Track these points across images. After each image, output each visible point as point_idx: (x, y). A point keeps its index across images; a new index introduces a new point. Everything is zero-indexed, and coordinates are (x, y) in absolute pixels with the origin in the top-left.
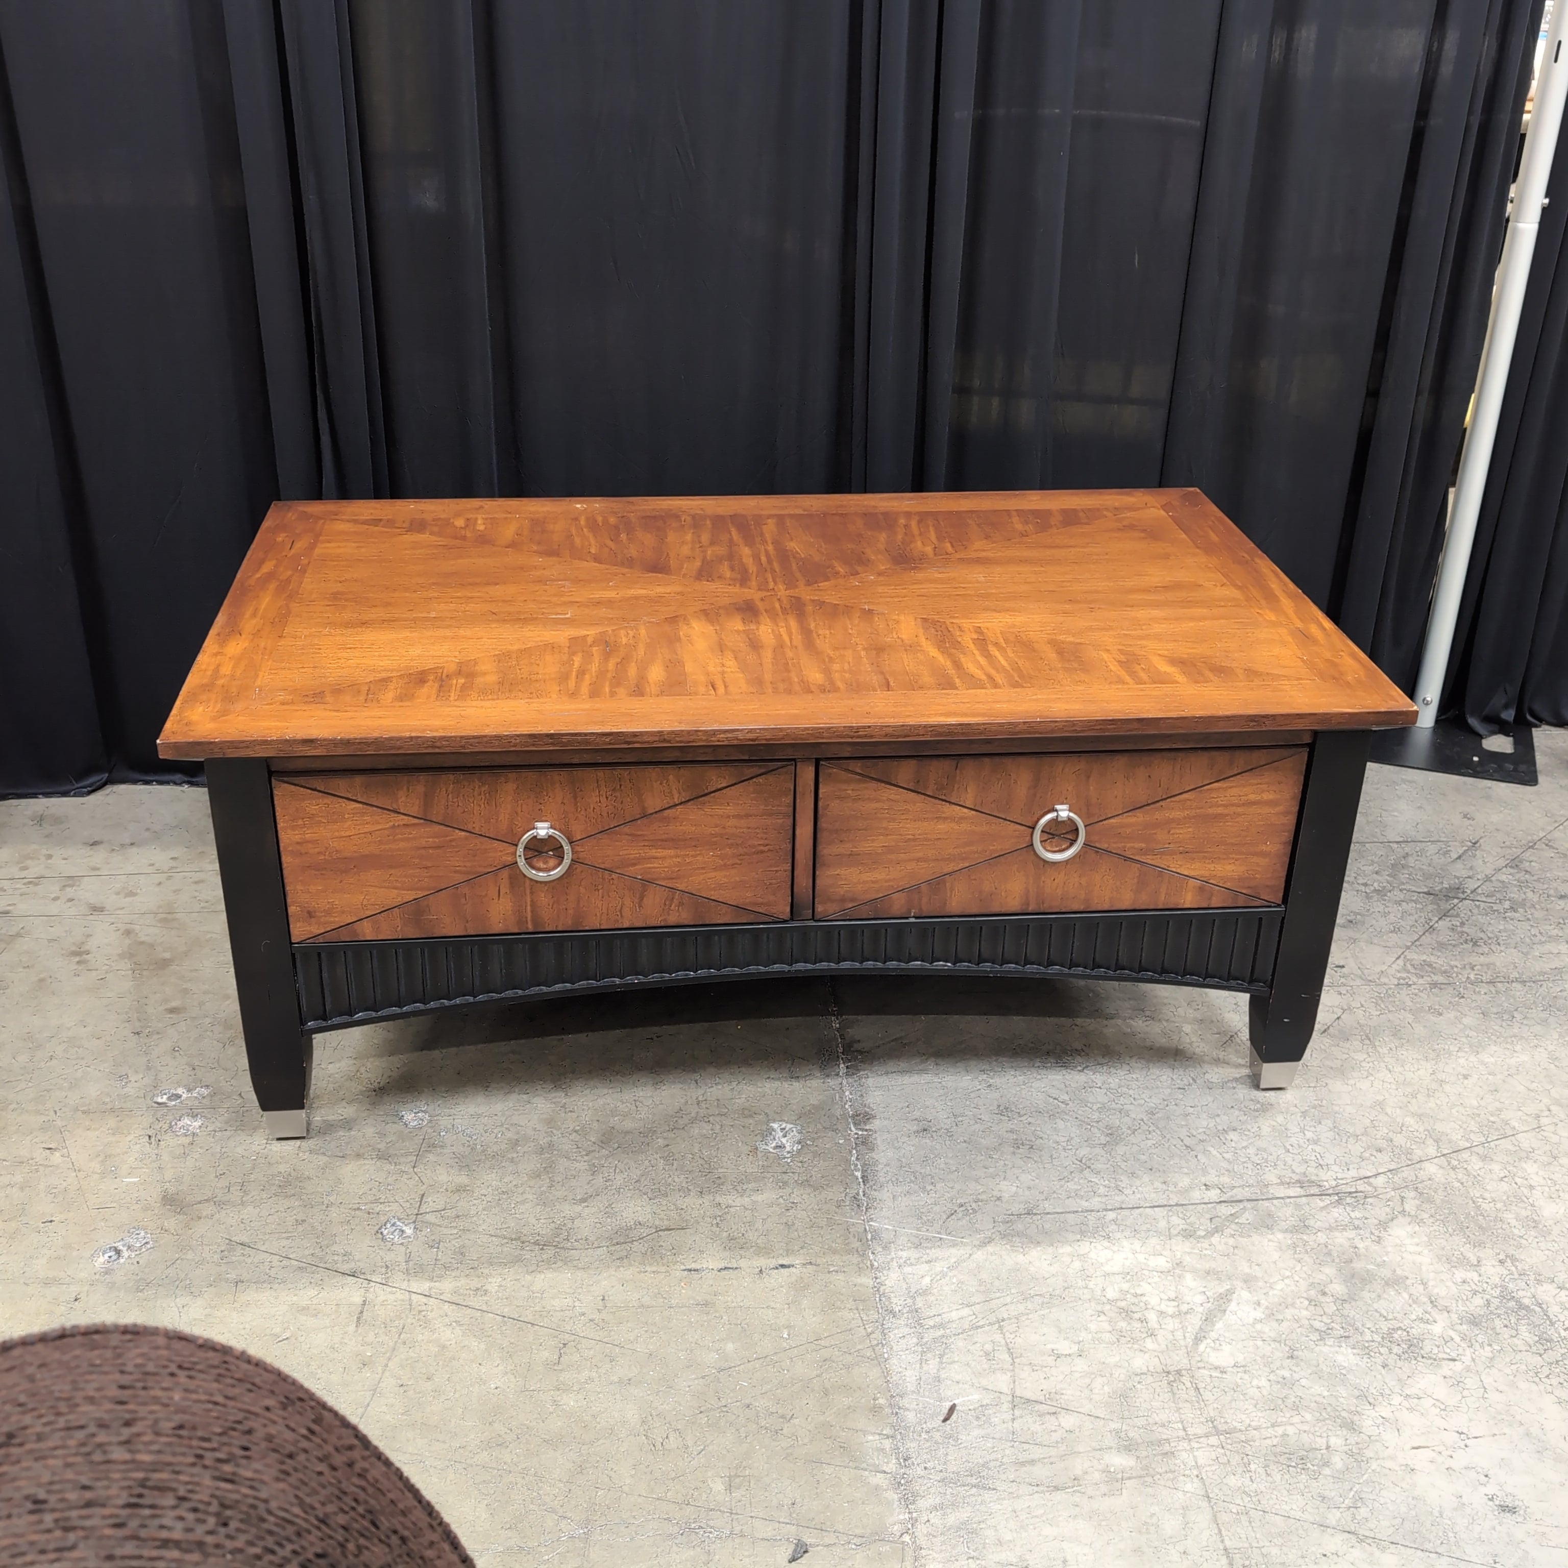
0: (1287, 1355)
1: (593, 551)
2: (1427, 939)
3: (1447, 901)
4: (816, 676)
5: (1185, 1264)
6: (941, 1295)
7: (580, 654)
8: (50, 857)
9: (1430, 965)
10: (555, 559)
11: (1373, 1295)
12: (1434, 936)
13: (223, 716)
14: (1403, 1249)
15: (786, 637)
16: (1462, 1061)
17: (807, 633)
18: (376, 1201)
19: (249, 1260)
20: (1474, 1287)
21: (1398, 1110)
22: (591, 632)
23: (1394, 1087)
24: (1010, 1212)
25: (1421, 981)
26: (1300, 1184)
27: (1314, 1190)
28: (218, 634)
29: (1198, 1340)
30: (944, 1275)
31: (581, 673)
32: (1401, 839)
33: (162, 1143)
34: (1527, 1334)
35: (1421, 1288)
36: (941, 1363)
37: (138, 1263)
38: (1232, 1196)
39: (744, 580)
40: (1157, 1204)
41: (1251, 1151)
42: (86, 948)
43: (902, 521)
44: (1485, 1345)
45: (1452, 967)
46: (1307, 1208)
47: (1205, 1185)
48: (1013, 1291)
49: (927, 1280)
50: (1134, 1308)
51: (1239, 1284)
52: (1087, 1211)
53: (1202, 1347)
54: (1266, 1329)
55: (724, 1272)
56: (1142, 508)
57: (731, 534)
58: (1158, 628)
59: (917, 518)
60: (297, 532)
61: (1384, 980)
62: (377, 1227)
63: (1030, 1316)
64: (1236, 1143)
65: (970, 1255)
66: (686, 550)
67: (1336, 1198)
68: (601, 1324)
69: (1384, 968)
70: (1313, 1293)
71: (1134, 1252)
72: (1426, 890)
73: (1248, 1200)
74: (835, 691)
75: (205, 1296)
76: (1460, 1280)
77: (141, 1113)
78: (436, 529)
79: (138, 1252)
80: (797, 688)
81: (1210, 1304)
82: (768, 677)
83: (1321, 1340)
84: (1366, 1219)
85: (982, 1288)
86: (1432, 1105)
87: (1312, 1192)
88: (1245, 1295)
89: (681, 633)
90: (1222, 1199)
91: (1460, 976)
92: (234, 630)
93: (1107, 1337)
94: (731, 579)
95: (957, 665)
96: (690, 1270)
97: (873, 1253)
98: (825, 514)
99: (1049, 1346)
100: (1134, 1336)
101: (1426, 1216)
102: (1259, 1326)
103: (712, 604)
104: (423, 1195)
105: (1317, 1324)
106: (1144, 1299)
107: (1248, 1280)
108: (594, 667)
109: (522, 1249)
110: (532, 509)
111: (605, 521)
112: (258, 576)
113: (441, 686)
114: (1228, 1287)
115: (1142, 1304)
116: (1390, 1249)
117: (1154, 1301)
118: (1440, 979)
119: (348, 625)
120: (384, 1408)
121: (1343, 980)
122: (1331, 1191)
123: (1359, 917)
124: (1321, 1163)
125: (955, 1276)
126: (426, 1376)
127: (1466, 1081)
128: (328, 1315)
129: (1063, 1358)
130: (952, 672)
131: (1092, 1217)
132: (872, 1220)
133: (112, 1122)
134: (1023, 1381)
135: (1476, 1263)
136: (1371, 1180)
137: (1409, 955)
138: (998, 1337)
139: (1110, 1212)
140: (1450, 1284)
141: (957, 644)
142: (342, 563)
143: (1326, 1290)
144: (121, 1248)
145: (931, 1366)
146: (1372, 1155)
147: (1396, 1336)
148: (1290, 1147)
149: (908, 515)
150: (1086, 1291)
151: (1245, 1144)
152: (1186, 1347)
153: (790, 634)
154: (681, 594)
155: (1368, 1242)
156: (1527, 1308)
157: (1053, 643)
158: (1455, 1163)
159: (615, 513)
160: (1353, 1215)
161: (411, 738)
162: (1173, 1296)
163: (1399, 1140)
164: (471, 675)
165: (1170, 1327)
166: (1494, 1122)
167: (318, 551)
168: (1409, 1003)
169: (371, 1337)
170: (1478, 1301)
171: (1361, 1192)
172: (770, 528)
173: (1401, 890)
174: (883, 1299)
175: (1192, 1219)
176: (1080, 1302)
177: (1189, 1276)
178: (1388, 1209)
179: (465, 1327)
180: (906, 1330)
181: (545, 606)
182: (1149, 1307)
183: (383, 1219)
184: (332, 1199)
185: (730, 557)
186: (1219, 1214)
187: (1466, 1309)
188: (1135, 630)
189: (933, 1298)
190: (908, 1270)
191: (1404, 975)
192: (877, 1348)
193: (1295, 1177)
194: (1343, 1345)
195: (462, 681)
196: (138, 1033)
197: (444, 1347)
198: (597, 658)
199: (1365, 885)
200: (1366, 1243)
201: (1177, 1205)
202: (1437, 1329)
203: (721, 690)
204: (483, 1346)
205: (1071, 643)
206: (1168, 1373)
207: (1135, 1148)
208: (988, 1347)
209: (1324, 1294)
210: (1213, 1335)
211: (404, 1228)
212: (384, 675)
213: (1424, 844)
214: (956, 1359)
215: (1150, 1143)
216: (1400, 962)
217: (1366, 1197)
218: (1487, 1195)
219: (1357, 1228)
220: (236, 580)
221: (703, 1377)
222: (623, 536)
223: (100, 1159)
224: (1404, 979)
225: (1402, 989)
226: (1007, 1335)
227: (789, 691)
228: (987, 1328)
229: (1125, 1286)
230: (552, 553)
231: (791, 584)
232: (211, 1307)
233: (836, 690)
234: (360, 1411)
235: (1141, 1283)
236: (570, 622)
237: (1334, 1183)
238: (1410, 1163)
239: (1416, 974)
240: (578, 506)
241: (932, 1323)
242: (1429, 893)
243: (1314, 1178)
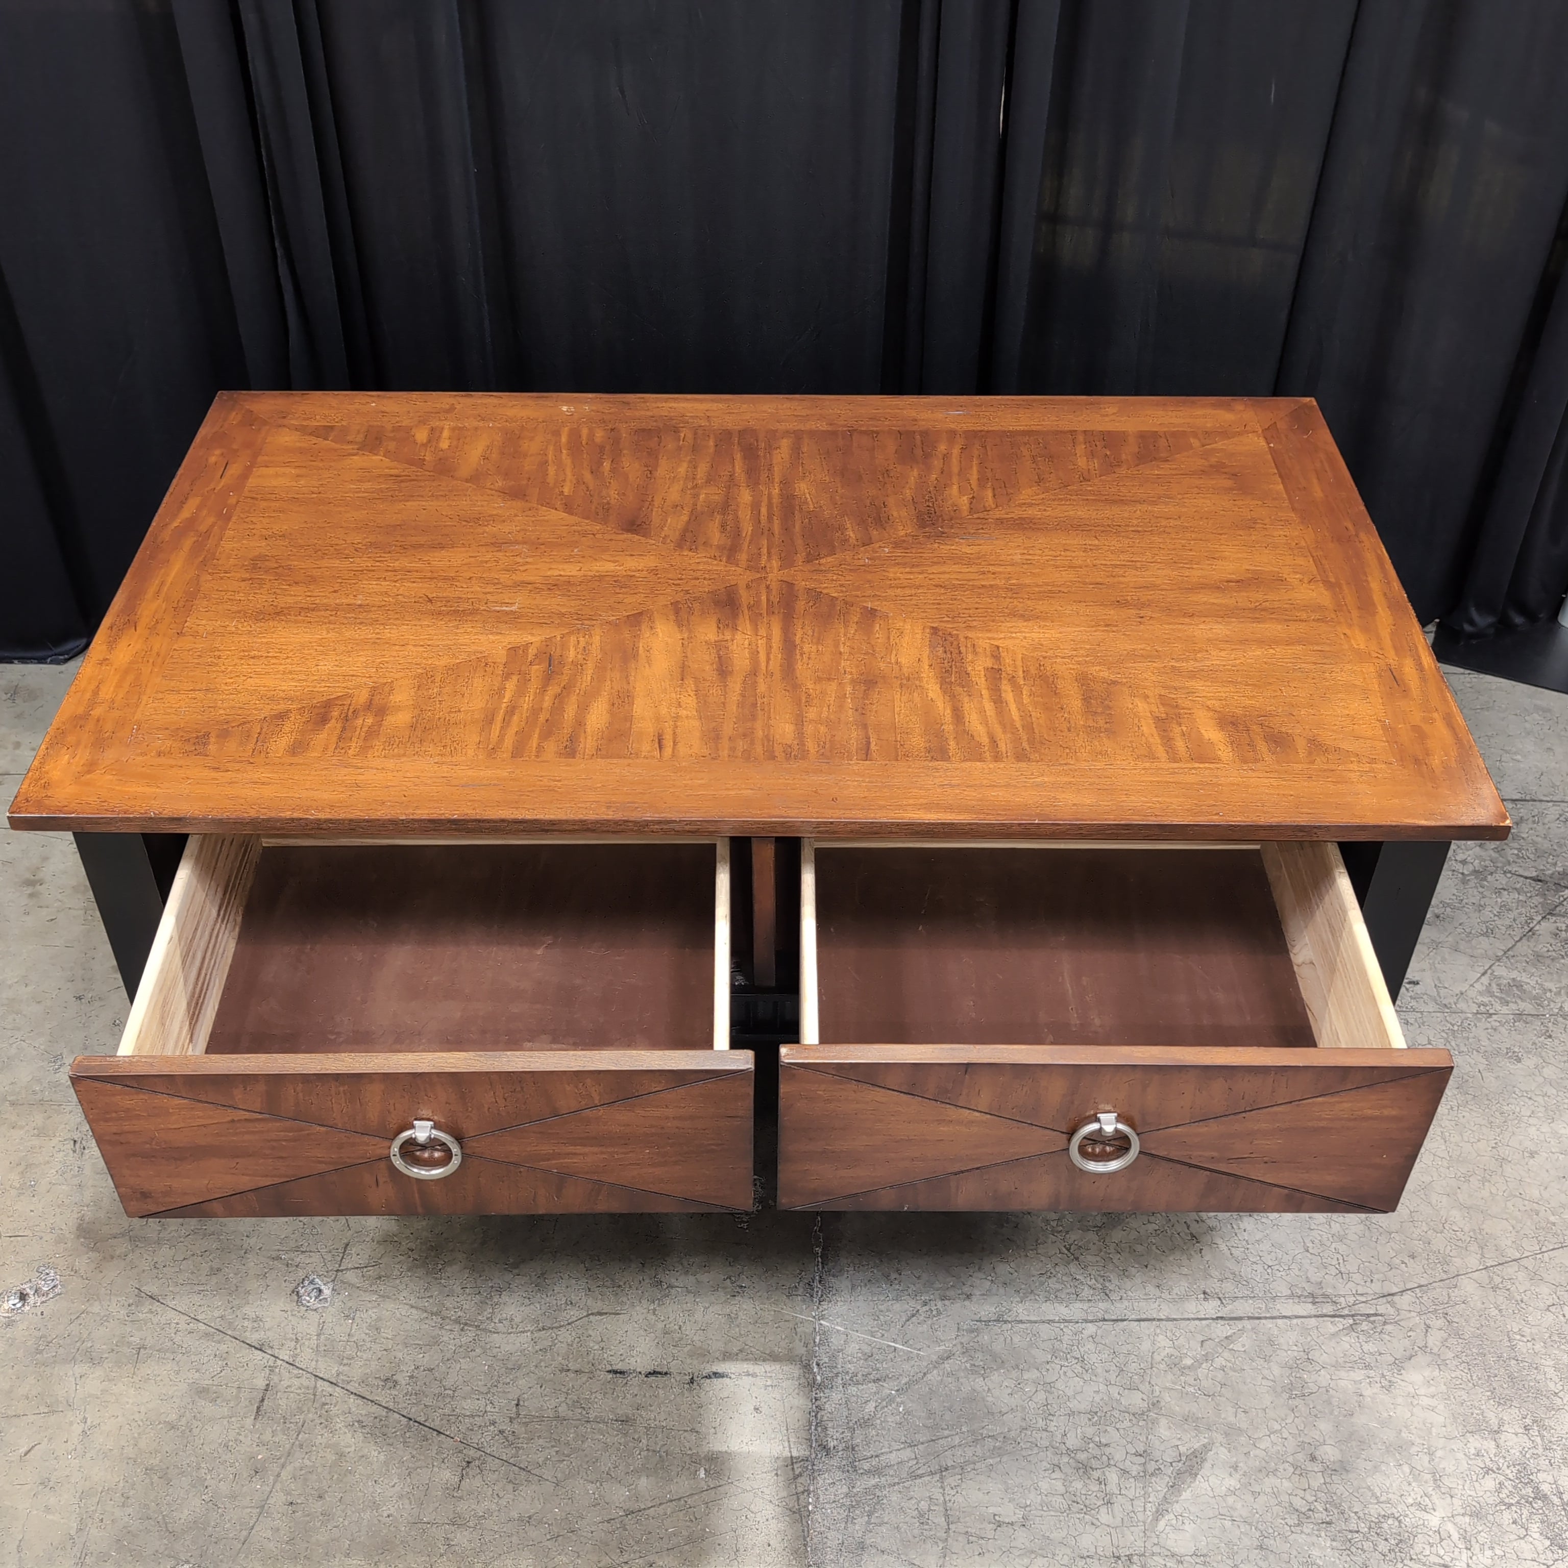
0: (1256, 1543)
1: (566, 491)
2: (1524, 948)
3: (1557, 891)
4: (785, 730)
5: (1163, 1404)
6: (883, 1428)
7: (515, 678)
8: (17, 745)
9: (1519, 986)
10: (519, 504)
11: (1369, 1466)
12: (1532, 944)
13: (89, 772)
14: (1415, 1402)
15: (762, 657)
16: (1532, 1131)
17: (789, 647)
18: (298, 1249)
19: (155, 1320)
20: (1488, 1463)
21: (1445, 1199)
22: (534, 638)
23: (1446, 1164)
24: (977, 1318)
25: (1505, 1010)
26: (1313, 1299)
27: (1328, 1309)
28: (111, 628)
29: (1159, 1514)
30: (891, 1400)
31: (511, 711)
32: (1518, 796)
33: (86, 1151)
34: (1537, 1536)
35: (1426, 1458)
36: (868, 1523)
37: (42, 1314)
38: (1232, 1311)
39: (731, 552)
40: (1144, 1316)
41: (1266, 1246)
42: (40, 875)
43: (942, 447)
44: (1486, 1547)
45: (1545, 991)
46: (1314, 1333)
47: (1204, 1293)
48: (964, 1429)
49: (871, 1407)
50: (1094, 1463)
51: (1219, 1438)
52: (1065, 1321)
53: (1162, 1524)
54: (1239, 1505)
55: (652, 1378)
56: (1240, 434)
57: (734, 466)
58: (1217, 658)
59: (960, 442)
60: (235, 447)
61: (1462, 1005)
62: (294, 1285)
63: (978, 1465)
64: (1249, 1234)
65: (925, 1374)
66: (674, 494)
67: (1351, 1321)
68: (511, 1438)
69: (1464, 987)
70: (1300, 1457)
71: (1108, 1383)
72: (1534, 874)
73: (1249, 1318)
74: (804, 758)
75: (105, 1365)
76: (1473, 1451)
77: (70, 1108)
78: (392, 446)
79: (44, 1299)
80: (759, 749)
81: (1180, 1464)
82: (728, 729)
83: (1298, 1525)
84: (1380, 1354)
85: (930, 1422)
86: (1485, 1193)
87: (1325, 1311)
88: (1223, 1454)
89: (641, 645)
90: (1219, 1315)
91: (1552, 1005)
92: (129, 622)
93: (1058, 1501)
94: (718, 547)
95: (958, 715)
96: (615, 1372)
97: (818, 1365)
98: (852, 432)
99: (991, 1510)
100: (1087, 1502)
101: (1450, 1355)
102: (1230, 1500)
103: (687, 592)
104: (347, 1245)
105: (1298, 1503)
106: (1107, 1450)
107: (1231, 1432)
108: (526, 703)
109: (442, 1327)
110: (511, 413)
111: (591, 435)
112: (175, 524)
113: (344, 729)
114: (1206, 1440)
115: (1105, 1458)
116: (1400, 1400)
117: (1119, 1456)
118: (1527, 1007)
119: (260, 616)
120: (269, 1534)
121: (1413, 1003)
122: (1346, 1312)
123: (1448, 909)
124: (1343, 1270)
125: (902, 1403)
126: (316, 1494)
127: (1531, 1161)
128: (228, 1401)
129: (1004, 1528)
130: (949, 728)
131: (1069, 1330)
132: (823, 1317)
133: (38, 1119)
134: (955, 1556)
135: (1496, 1428)
136: (1396, 1298)
137: (1500, 971)
138: (937, 1494)
139: (1090, 1324)
140: (1460, 1455)
141: (964, 678)
142: (273, 504)
143: (1317, 1453)
144: (28, 1290)
145: (857, 1527)
146: (1403, 1262)
147: (1385, 1526)
148: (1310, 1245)
149: (952, 434)
150: (1045, 1434)
151: (1259, 1236)
152: (1144, 1522)
153: (769, 648)
154: (654, 571)
155: (1376, 1388)
156: (1545, 1498)
157: (1083, 680)
158: (1497, 1280)
159: (603, 421)
160: (1366, 1347)
161: (293, 820)
162: (1141, 1448)
163: (1439, 1242)
164: (381, 712)
165: (1131, 1494)
166: (1554, 1224)
167: (252, 482)
168: (1485, 1042)
169: (267, 1437)
170: (1489, 1483)
171: (1381, 1315)
172: (782, 453)
173: (1505, 872)
174: (819, 1429)
175: (1182, 1340)
176: (1036, 1450)
177: (1163, 1421)
178: (1407, 1342)
179: (368, 1430)
180: (839, 1475)
181: (490, 589)
182: (1112, 1462)
183: (301, 1274)
184: (252, 1241)
185: (726, 506)
186: (1213, 1336)
187: (1473, 1493)
188: (1187, 660)
189: (874, 1432)
190: (853, 1390)
191: (1486, 1000)
192: (802, 1497)
193: (1309, 1288)
194: (1323, 1534)
195: (370, 721)
196: (80, 998)
197: (341, 1455)
198: (534, 686)
199: (1464, 862)
200: (1375, 1391)
201: (1168, 1319)
202: (1434, 1521)
203: (668, 751)
204: (382, 1457)
205: (1104, 681)
206: (1119, 1558)
207: (1134, 1235)
208: (924, 1505)
209: (1313, 1459)
210: (1177, 1508)
211: (322, 1287)
212: (282, 707)
213: (1544, 805)
214: (886, 1520)
215: (1151, 1227)
216: (1485, 980)
217: (1385, 1323)
218: (1527, 1331)
219: (1368, 1367)
220: (150, 529)
221: (608, 1521)
222: (607, 465)
223: (20, 1169)
224: (1485, 1005)
225: (1480, 1020)
226: (947, 1488)
227: (748, 756)
228: (927, 1479)
229: (1090, 1431)
230: (517, 494)
231: (787, 561)
232: (109, 1380)
233: (803, 754)
234: (245, 1533)
235: (1108, 1428)
236: (514, 619)
237: (1351, 1300)
238: (1445, 1277)
239: (1501, 999)
240: (565, 408)
241: (866, 1466)
242: (1537, 880)
243: (1330, 1291)
